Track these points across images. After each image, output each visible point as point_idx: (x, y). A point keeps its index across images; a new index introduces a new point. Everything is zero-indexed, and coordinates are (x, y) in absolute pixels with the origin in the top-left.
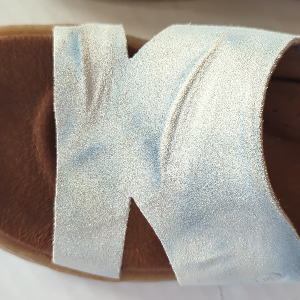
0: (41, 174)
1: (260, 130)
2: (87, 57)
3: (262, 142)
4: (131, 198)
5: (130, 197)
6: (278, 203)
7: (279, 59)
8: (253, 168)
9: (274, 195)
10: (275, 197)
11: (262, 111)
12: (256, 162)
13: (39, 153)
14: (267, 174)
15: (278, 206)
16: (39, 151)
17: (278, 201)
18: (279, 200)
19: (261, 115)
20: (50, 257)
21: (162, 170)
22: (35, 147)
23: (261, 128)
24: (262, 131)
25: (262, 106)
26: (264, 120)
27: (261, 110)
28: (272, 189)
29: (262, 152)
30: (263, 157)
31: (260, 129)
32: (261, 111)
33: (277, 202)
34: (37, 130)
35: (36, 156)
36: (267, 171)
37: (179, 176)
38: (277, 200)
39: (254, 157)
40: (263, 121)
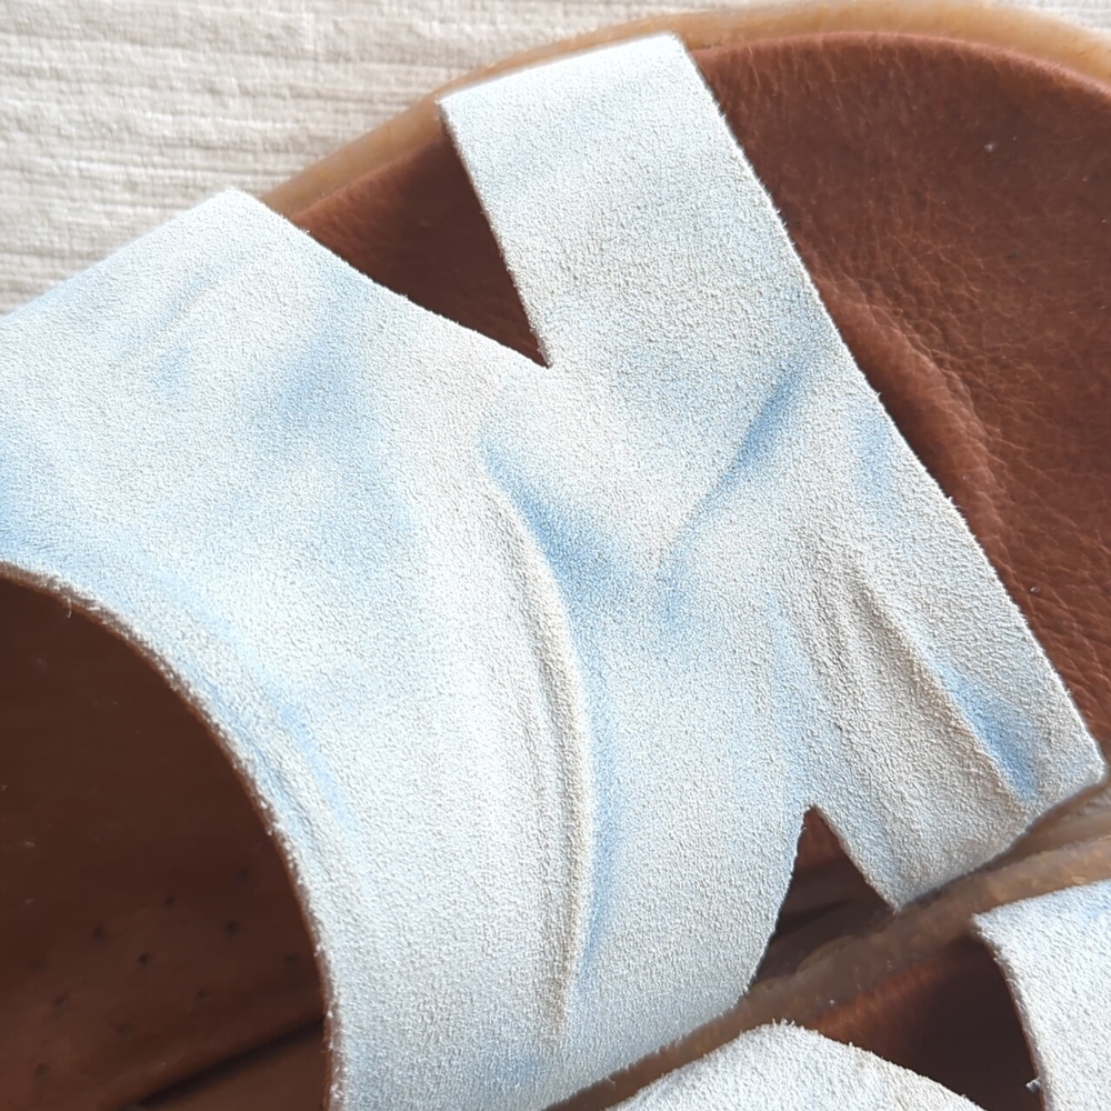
0: (869, 290)
1: (262, 798)
2: (950, 730)
3: (233, 761)
4: (551, 365)
5: (555, 365)
6: (69, 601)
7: (331, 1084)
8: (217, 663)
9: (100, 616)
10: (91, 609)
11: (291, 866)
12: (219, 687)
13: (914, 351)
14: (162, 668)
15: (62, 589)
16: (917, 358)
17: (72, 604)
18: (73, 611)
19: (287, 846)
20: (691, 47)
21: (504, 501)
22: (940, 362)
23: (264, 805)
24: (254, 798)
25: (299, 882)
26: (269, 837)
27: (295, 865)
28: (117, 630)
29: (219, 729)
30: (204, 717)
31: (265, 802)
32: (294, 859)
33: (75, 602)
34: (963, 420)
35: (917, 336)
36: (167, 676)
37: (441, 512)
38: (78, 604)
39: (234, 699)
40: (270, 833)
